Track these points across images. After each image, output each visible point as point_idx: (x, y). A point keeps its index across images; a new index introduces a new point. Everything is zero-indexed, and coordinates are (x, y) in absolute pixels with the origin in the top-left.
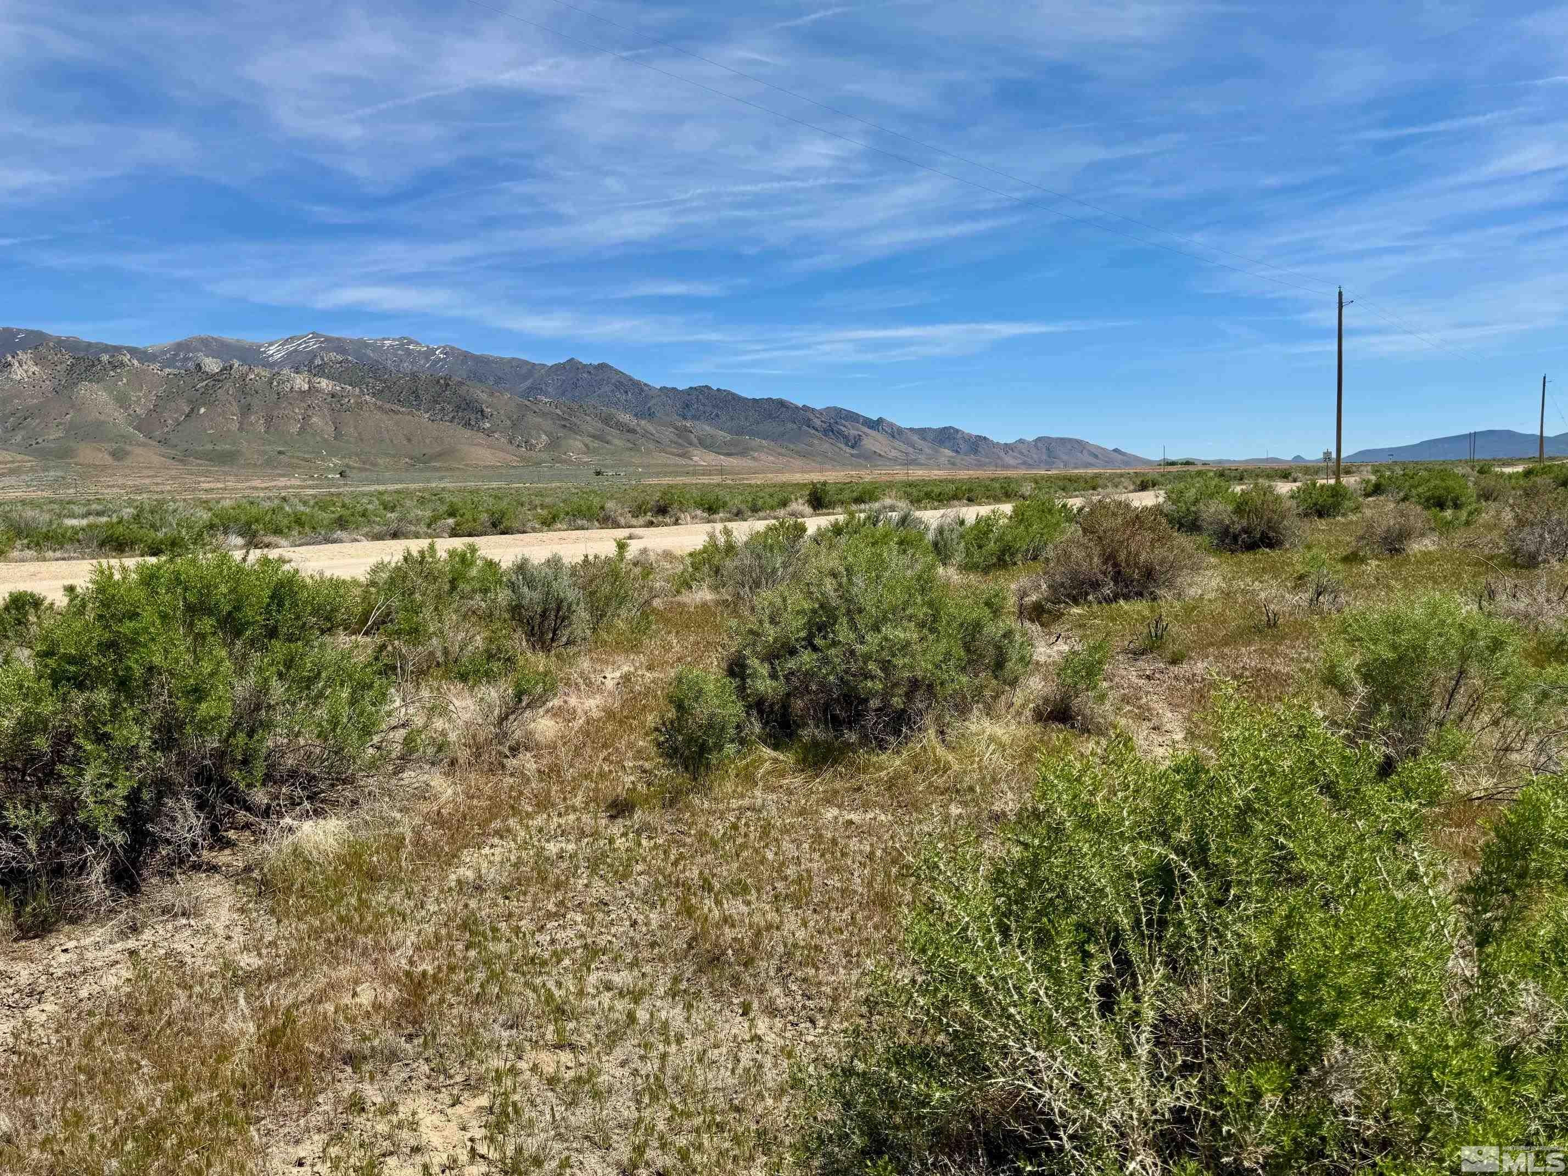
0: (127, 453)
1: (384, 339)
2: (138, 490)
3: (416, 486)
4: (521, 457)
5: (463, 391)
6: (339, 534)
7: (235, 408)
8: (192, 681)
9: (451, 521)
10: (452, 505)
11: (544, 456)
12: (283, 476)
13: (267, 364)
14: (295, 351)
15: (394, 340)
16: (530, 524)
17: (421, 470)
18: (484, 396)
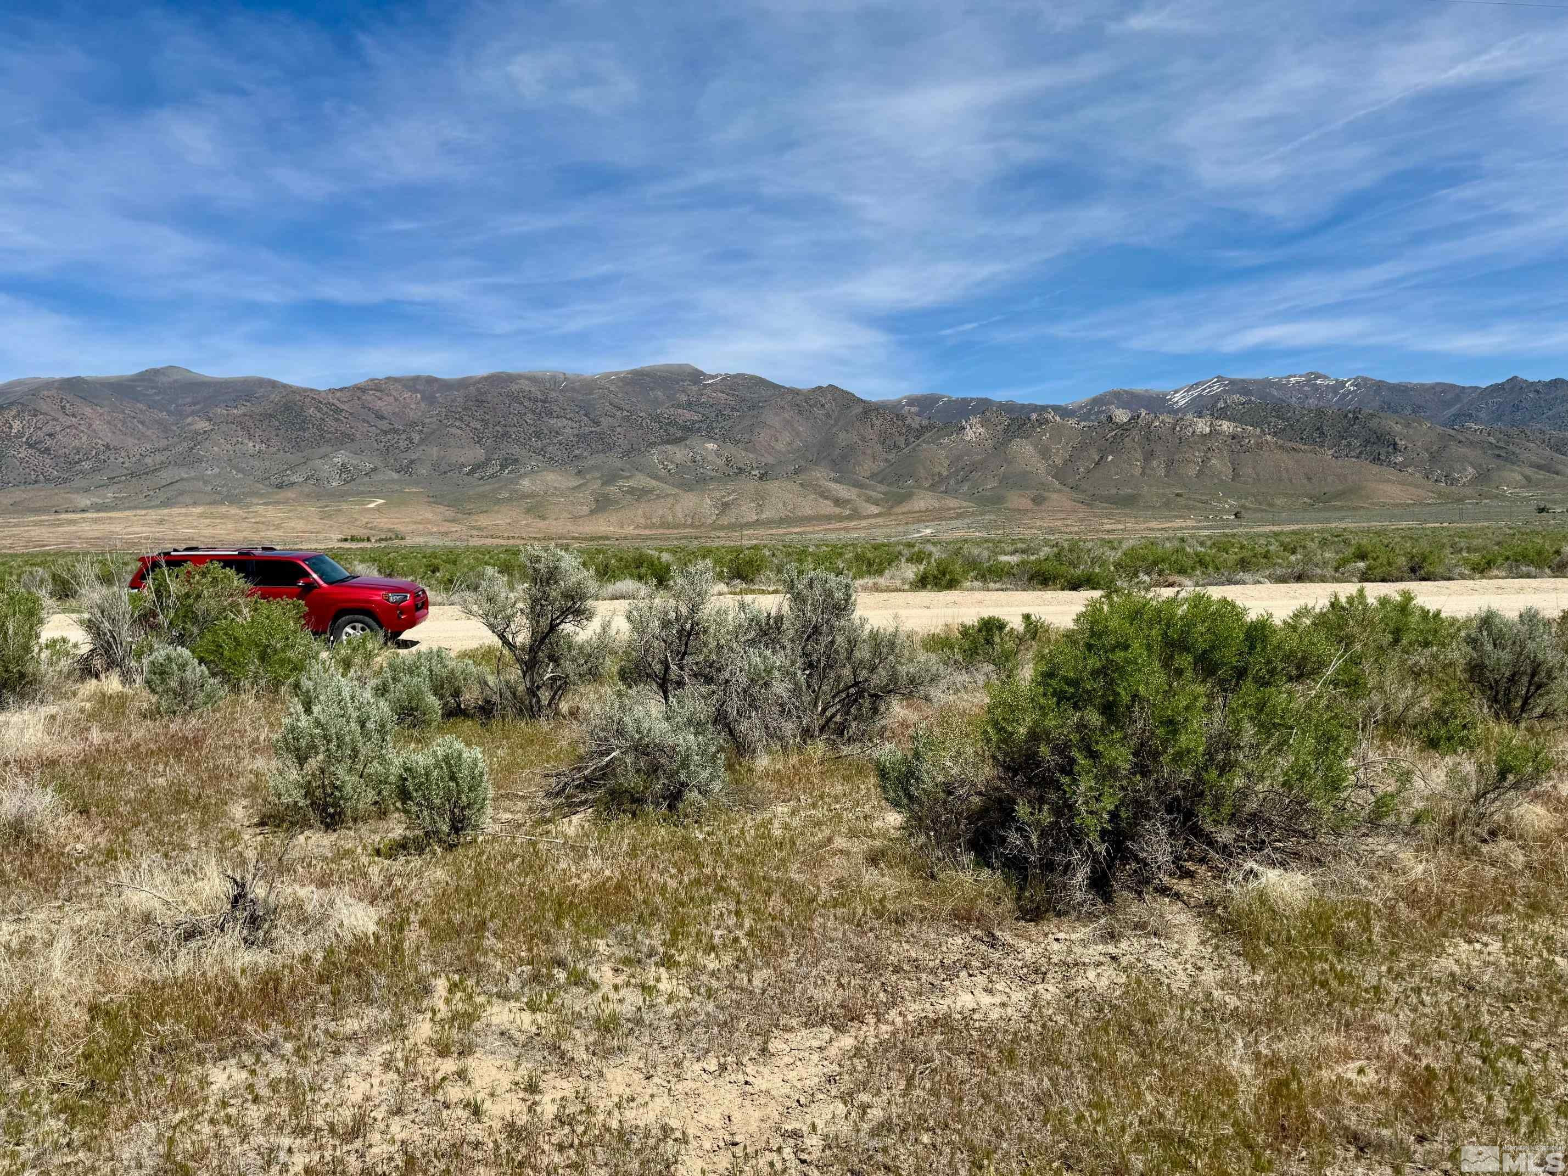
0: (1045, 499)
1: (1291, 376)
2: (1052, 531)
3: (1314, 527)
4: (1440, 495)
5: (1373, 424)
6: (1241, 575)
7: (1139, 455)
8: (1169, 712)
9: (1361, 565)
10: (1359, 546)
11: (1468, 491)
12: (1180, 517)
13: (1172, 411)
14: (1199, 396)
15: (1300, 376)
16: (1457, 571)
17: (1320, 510)
18: (1398, 428)
